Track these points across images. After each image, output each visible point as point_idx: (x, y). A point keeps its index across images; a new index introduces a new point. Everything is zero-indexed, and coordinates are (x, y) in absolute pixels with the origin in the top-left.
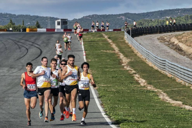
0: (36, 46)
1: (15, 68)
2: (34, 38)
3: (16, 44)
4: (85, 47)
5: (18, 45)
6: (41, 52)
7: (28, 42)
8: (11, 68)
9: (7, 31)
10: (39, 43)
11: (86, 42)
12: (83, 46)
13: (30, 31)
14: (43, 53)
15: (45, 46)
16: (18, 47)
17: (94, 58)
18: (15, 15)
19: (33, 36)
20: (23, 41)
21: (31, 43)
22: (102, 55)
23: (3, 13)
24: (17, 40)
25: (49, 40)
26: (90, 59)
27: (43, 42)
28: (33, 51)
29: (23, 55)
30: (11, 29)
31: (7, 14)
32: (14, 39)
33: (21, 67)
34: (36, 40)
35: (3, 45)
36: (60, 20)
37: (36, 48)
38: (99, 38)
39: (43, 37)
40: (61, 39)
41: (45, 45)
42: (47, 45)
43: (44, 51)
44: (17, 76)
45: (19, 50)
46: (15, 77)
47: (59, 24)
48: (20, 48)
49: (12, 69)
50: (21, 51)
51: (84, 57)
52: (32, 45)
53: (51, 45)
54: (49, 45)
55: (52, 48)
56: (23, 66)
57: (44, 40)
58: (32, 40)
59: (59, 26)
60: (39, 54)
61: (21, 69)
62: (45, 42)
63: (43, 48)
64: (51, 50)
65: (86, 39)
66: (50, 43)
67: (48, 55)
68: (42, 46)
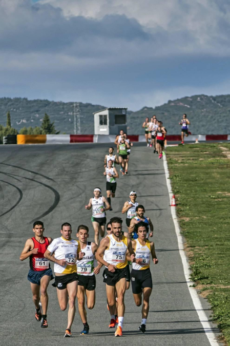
0: (44, 181)
2: (39, 160)
4: (173, 184)
6: (58, 199)
7: (22, 173)
10: (51, 175)
11: (176, 169)
12: (168, 182)
13: (27, 142)
14: (62, 200)
15: (67, 183)
17: (200, 212)
19: (35, 156)
20: (8, 169)
21: (30, 175)
22: (219, 203)
25: (77, 164)
26: (187, 215)
27: (63, 172)
28: (36, 195)
29: (8, 208)
34: (42, 165)
36: (106, 113)
37: (42, 187)
38: (211, 160)
39: (62, 158)
41: (67, 178)
42: (73, 179)
43: (65, 196)
47: (103, 121)
50: (2, 197)
51: (173, 210)
52: (32, 180)
53: (82, 180)
54: (79, 179)
55: (85, 187)
56: (10, 236)
57: (64, 165)
58: (34, 165)
59: (104, 128)
60: (52, 204)
61: (4, 245)
62: (67, 172)
63: (62, 186)
64: (84, 192)
65: (176, 162)
66: (81, 174)
67: (76, 205)
68: (58, 181)
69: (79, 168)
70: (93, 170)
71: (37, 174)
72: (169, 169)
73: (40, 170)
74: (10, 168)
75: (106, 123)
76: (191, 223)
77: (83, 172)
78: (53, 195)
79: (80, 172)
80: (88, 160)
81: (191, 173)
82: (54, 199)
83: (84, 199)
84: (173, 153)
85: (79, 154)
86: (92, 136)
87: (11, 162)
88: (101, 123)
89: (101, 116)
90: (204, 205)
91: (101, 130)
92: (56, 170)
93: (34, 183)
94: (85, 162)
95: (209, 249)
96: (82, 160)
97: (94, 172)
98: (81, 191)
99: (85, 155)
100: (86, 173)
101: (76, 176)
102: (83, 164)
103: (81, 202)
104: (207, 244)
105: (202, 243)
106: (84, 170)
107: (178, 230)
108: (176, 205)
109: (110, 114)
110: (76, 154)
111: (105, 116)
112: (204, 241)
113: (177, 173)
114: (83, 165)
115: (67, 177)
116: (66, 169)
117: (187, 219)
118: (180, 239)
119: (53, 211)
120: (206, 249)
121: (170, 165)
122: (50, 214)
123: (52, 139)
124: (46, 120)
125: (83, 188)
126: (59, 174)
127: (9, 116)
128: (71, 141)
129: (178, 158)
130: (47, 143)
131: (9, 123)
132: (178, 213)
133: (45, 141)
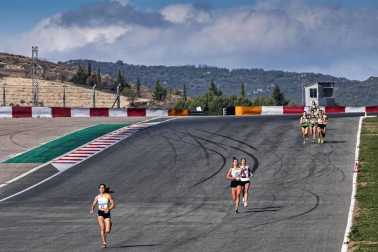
0: (248, 150)
1: (185, 205)
2: (247, 131)
3: (201, 146)
4: (361, 152)
5: (205, 149)
6: (256, 166)
7: (230, 142)
8: (178, 204)
9: (190, 113)
10: (255, 145)
11: (367, 139)
12: (357, 150)
13: (244, 113)
14: (260, 167)
15: (268, 151)
16: (204, 154)
18: (226, 70)
19: (245, 127)
20: (218, 139)
21: (236, 144)
23: (197, 66)
24: (206, 136)
25: (281, 134)
26: (366, 181)
27: (266, 141)
29: (211, 174)
30: (199, 109)
31: (206, 69)
32: (198, 133)
33: (200, 202)
34: (250, 135)
35: (170, 149)
39: (268, 129)
41: (268, 147)
42: (274, 148)
43: (263, 164)
44: (185, 223)
45: (205, 162)
46: (180, 226)
47: (313, 94)
48: (207, 156)
49: (180, 208)
50: (208, 165)
51: (355, 175)
52: (238, 149)
53: (282, 149)
54: (279, 148)
55: (283, 155)
56: (206, 199)
57: (269, 135)
58: (241, 136)
61: (199, 207)
62: (270, 142)
63: (263, 154)
64: (280, 159)
65: (369, 132)
67: (271, 172)
68: (260, 150)
69: (282, 138)
70: (294, 140)
71: (242, 143)
72: (361, 138)
73: (246, 140)
74: (220, 138)
75: (315, 96)
76: (367, 187)
77: (284, 142)
78: (253, 163)
79: (282, 142)
80: (292, 130)
83: (279, 166)
84: (370, 123)
85: (285, 125)
86: (303, 108)
87: (223, 133)
88: (311, 96)
89: (311, 90)
92: (260, 140)
93: (238, 151)
94: (289, 132)
95: (374, 210)
96: (286, 131)
97: (294, 142)
98: (278, 159)
99: (290, 125)
100: (287, 142)
101: (277, 145)
103: (276, 169)
104: (374, 206)
105: (370, 205)
106: (285, 139)
107: (354, 193)
108: (358, 171)
109: (319, 88)
110: (282, 124)
111: (315, 89)
112: (373, 203)
113: (367, 142)
114: (286, 135)
116: (270, 139)
117: (364, 184)
118: (353, 201)
120: (372, 210)
121: (363, 135)
123: (267, 110)
124: (277, 90)
125: (280, 156)
126: (262, 144)
127: (243, 87)
128: (284, 112)
129: (372, 128)
130: (262, 114)
131: (243, 93)
132: (358, 178)
133: (260, 112)
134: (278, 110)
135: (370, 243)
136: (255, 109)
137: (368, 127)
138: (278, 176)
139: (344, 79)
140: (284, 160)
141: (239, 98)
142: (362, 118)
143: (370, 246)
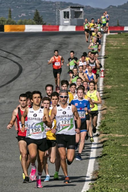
0: (14, 58)
2: (14, 43)
6: (21, 71)
10: (20, 54)
11: (110, 51)
13: (12, 30)
14: (24, 72)
15: (30, 60)
17: (120, 82)
19: (12, 40)
25: (41, 47)
27: (29, 52)
34: (15, 47)
37: (12, 63)
39: (31, 42)
40: (64, 46)
42: (35, 57)
43: (27, 69)
47: (66, 15)
51: (101, 80)
52: (6, 58)
53: (41, 58)
54: (39, 58)
55: (42, 63)
57: (31, 47)
58: (9, 47)
59: (67, 21)
60: (16, 75)
62: (32, 52)
63: (26, 62)
64: (40, 66)
65: (112, 46)
66: (41, 54)
67: (33, 76)
68: (24, 58)
69: (41, 49)
70: (51, 51)
71: (10, 53)
72: (106, 51)
73: (12, 51)
75: (68, 17)
76: (112, 89)
77: (43, 52)
78: (18, 69)
79: (41, 52)
80: (49, 44)
81: (121, 54)
82: (17, 72)
83: (40, 72)
84: (112, 39)
85: (44, 39)
88: (65, 17)
89: (65, 12)
90: (124, 77)
91: (65, 22)
92: (24, 51)
93: (7, 60)
94: (47, 45)
95: (118, 108)
96: (45, 44)
97: (51, 52)
98: (39, 66)
99: (48, 40)
100: (45, 53)
101: (38, 55)
102: (44, 46)
103: (37, 74)
104: (118, 105)
106: (44, 51)
108: (104, 76)
109: (71, 11)
110: (42, 39)
111: (68, 12)
112: (117, 102)
113: (111, 53)
114: (45, 48)
115: (31, 56)
116: (32, 50)
117: (109, 87)
119: (15, 80)
120: (116, 108)
121: (107, 48)
122: (13, 82)
123: (29, 28)
124: (37, 14)
125: (40, 64)
126: (26, 54)
127: (10, 11)
128: (43, 30)
129: (114, 43)
130: (26, 31)
131: (10, 16)
132: (104, 82)
133: (24, 30)
134: (38, 28)
135: (117, 135)
136: (20, 27)
137: (112, 42)
138: (39, 79)
139: (89, 6)
140: (44, 67)
141: (7, 20)
142: (105, 35)
143: (118, 138)
